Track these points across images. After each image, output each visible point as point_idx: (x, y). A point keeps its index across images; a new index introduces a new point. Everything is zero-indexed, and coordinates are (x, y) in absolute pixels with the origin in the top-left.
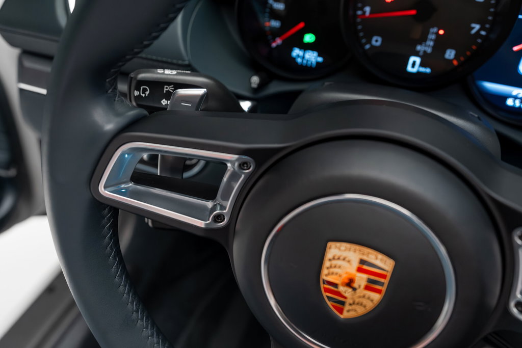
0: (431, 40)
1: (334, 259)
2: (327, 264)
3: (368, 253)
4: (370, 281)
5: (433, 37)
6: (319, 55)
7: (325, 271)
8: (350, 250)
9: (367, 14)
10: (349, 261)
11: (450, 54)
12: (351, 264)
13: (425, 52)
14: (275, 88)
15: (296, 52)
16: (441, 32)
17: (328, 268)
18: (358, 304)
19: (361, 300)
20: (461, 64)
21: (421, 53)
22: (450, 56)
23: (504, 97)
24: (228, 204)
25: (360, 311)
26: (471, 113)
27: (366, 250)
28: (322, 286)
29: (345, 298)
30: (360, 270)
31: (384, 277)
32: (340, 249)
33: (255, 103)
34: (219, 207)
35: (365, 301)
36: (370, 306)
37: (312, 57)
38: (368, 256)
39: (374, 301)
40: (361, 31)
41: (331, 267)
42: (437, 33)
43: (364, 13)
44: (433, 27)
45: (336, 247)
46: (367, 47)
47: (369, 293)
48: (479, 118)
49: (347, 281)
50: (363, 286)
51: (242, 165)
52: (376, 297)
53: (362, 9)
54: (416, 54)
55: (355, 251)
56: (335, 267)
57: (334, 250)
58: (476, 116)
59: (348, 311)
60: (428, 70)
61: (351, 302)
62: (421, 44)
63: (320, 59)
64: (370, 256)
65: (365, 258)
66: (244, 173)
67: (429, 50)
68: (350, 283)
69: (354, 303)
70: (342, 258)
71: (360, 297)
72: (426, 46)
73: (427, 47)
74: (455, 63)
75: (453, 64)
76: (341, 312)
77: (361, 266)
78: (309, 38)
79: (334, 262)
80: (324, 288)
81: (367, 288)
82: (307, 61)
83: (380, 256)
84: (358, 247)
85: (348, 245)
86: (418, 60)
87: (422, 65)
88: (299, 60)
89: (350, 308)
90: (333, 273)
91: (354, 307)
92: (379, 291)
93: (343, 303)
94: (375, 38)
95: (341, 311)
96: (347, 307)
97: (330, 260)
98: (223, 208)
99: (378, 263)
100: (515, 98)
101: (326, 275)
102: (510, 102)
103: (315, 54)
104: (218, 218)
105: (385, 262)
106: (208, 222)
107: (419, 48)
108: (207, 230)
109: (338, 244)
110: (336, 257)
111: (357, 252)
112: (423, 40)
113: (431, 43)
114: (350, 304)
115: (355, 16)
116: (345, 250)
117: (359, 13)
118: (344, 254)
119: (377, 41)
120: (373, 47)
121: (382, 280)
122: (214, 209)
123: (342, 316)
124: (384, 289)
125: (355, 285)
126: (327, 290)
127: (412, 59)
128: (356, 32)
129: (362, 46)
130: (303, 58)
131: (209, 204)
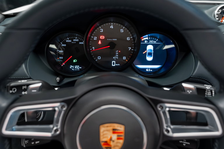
0: (117, 54)
2: (101, 134)
4: (118, 136)
6: (80, 66)
7: (101, 138)
9: (94, 49)
10: (108, 131)
11: (124, 58)
13: (116, 59)
14: (66, 81)
15: (71, 67)
18: (117, 146)
19: (117, 144)
20: (129, 61)
23: (145, 69)
26: (136, 75)
28: (101, 143)
29: (111, 146)
37: (77, 67)
39: (122, 143)
40: (93, 55)
44: (117, 50)
45: (103, 127)
52: (121, 141)
54: (114, 60)
60: (119, 65)
63: (81, 68)
66: (64, 110)
68: (111, 139)
69: (115, 146)
73: (116, 57)
74: (127, 60)
77: (113, 131)
78: (75, 61)
86: (115, 62)
92: (122, 139)
93: (110, 148)
98: (57, 126)
102: (147, 70)
104: (56, 131)
106: (52, 133)
107: (114, 58)
108: (53, 136)
112: (114, 55)
115: (90, 51)
119: (99, 58)
120: (98, 60)
122: (54, 127)
124: (123, 137)
125: (113, 139)
128: (91, 56)
129: (95, 60)
130: (74, 68)
131: (51, 126)
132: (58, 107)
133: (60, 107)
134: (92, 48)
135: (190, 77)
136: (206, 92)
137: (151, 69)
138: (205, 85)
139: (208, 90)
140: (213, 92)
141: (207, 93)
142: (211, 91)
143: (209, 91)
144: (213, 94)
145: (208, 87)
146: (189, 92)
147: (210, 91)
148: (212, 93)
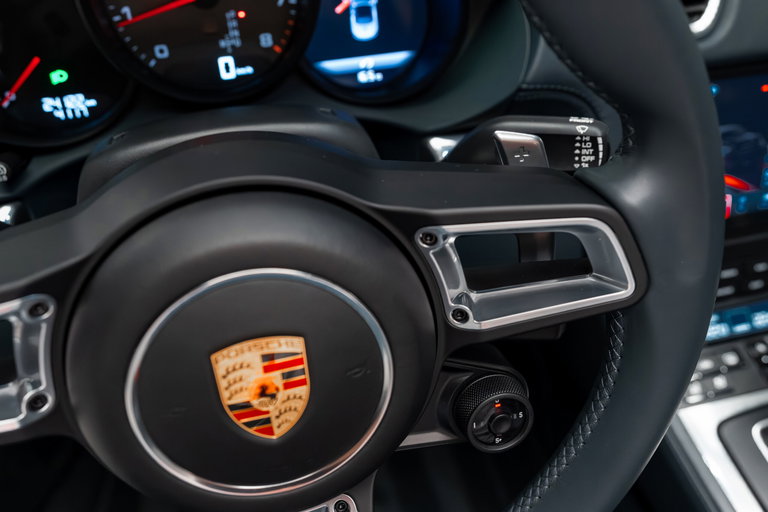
0: (234, 28)
1: (228, 373)
2: (222, 384)
3: (267, 344)
4: (286, 376)
5: (234, 24)
6: (88, 97)
7: (225, 395)
8: (242, 352)
9: (129, 17)
10: (248, 366)
11: (266, 40)
12: (253, 368)
13: (233, 47)
14: (40, 168)
15: (48, 104)
16: (242, 14)
17: (227, 389)
18: (285, 411)
19: (287, 404)
20: (286, 49)
21: (230, 50)
22: (266, 41)
23: (353, 74)
24: (43, 375)
25: (293, 418)
26: (322, 109)
27: (263, 341)
28: (231, 414)
29: (267, 412)
30: (267, 369)
31: (300, 362)
32: (229, 357)
33: (18, 204)
34: (29, 387)
35: (293, 404)
36: (301, 406)
37: (78, 104)
38: (268, 347)
39: (304, 397)
40: (132, 43)
41: (230, 385)
42: (237, 18)
43: (124, 16)
44: (228, 11)
45: (224, 357)
46: (152, 63)
47: (292, 391)
48: (333, 113)
49: (258, 391)
50: (281, 387)
51: (35, 311)
52: (303, 391)
53: (117, 12)
54: (224, 53)
55: (250, 350)
56: (235, 382)
57: (224, 362)
58: (329, 110)
59: (279, 427)
60: (249, 70)
61: (277, 413)
62: (223, 38)
63: (92, 103)
64: (270, 345)
65: (266, 351)
66: (45, 320)
67: (238, 43)
68: (263, 391)
69: (281, 414)
70: (238, 367)
71: (284, 402)
72: (230, 39)
73: (233, 39)
74: (278, 49)
75: (275, 52)
76: (272, 433)
77: (266, 364)
78: (58, 77)
79: (231, 377)
80: (235, 415)
81: (287, 386)
82: (73, 111)
83: (283, 340)
84: (251, 343)
85: (237, 347)
86: (230, 60)
87: (238, 65)
88: (60, 114)
89: (280, 421)
90: (236, 392)
91: (283, 417)
92: (302, 383)
93: (268, 421)
94: (157, 49)
95: (270, 431)
96: (275, 423)
97: (224, 377)
98: (36, 384)
99: (284, 349)
100: (366, 70)
101: (230, 398)
102: (363, 78)
103: (81, 97)
104: (36, 402)
105: (292, 343)
106: (22, 417)
107: (223, 44)
108: (25, 428)
109: (225, 352)
110: (230, 370)
111: (253, 349)
112: (223, 32)
113: (236, 33)
114: (277, 417)
115: (113, 26)
116: (237, 355)
117: (117, 18)
118: (239, 360)
119: (162, 52)
120: (159, 61)
121: (300, 367)
122: (21, 393)
123: (274, 437)
124: (306, 376)
125: (271, 391)
126: (239, 417)
127: (222, 61)
128: (126, 48)
129: (144, 65)
130: (64, 109)
131: (11, 389)
132: (17, 313)
133: (24, 314)
134: (119, 13)
135: (520, 90)
136: (578, 145)
137: (376, 70)
138: (572, 119)
139: (581, 136)
140: (600, 140)
141: (580, 148)
142: (594, 140)
143: (585, 142)
144: (601, 148)
145: (582, 125)
146: (521, 159)
147: (588, 139)
148: (595, 146)
